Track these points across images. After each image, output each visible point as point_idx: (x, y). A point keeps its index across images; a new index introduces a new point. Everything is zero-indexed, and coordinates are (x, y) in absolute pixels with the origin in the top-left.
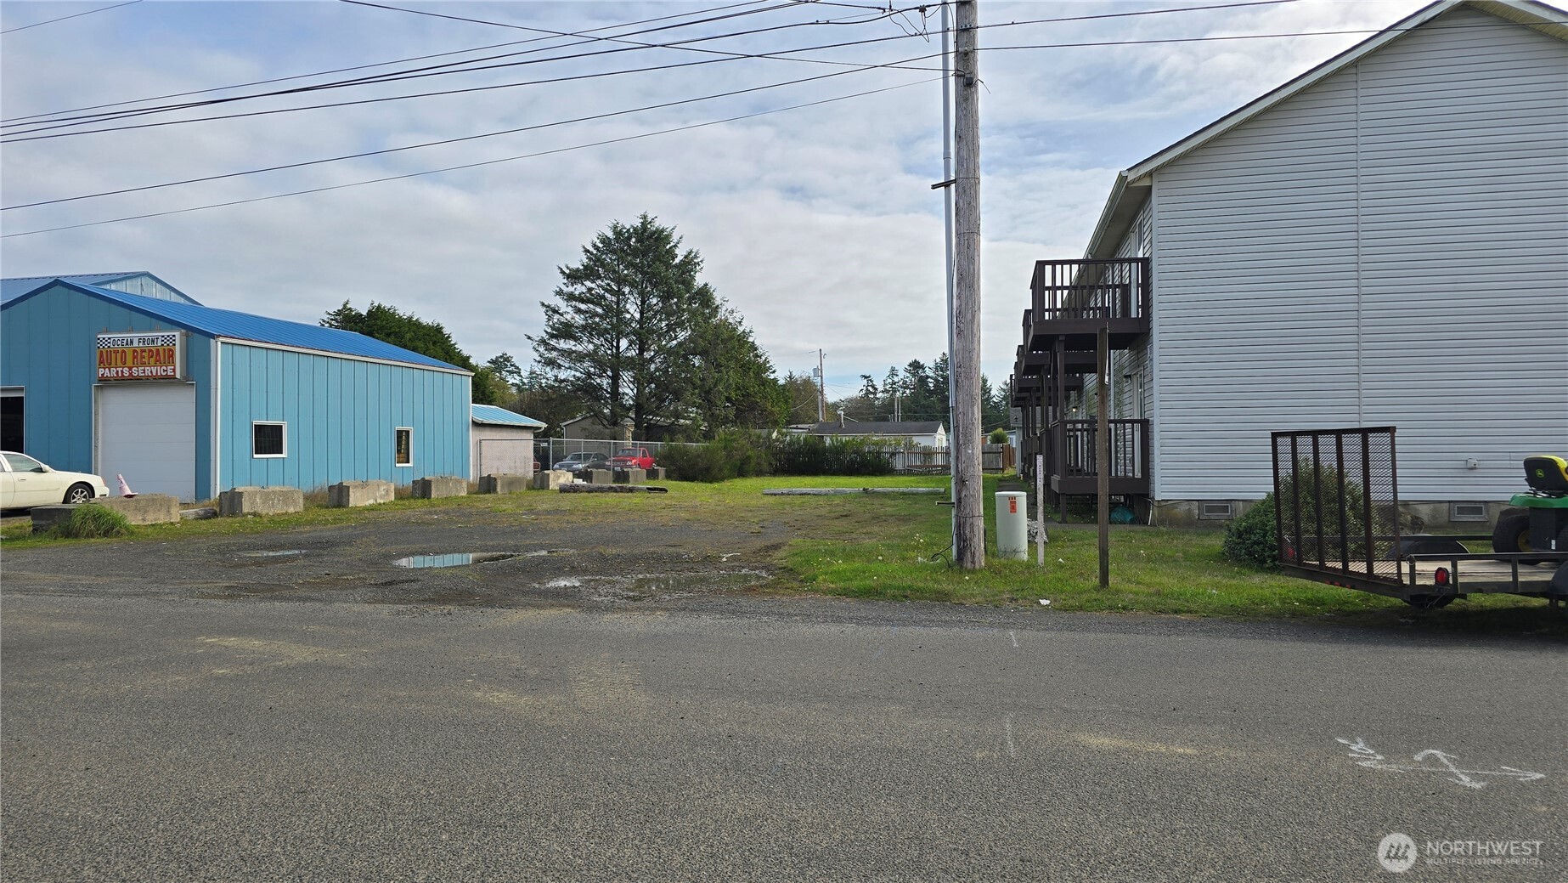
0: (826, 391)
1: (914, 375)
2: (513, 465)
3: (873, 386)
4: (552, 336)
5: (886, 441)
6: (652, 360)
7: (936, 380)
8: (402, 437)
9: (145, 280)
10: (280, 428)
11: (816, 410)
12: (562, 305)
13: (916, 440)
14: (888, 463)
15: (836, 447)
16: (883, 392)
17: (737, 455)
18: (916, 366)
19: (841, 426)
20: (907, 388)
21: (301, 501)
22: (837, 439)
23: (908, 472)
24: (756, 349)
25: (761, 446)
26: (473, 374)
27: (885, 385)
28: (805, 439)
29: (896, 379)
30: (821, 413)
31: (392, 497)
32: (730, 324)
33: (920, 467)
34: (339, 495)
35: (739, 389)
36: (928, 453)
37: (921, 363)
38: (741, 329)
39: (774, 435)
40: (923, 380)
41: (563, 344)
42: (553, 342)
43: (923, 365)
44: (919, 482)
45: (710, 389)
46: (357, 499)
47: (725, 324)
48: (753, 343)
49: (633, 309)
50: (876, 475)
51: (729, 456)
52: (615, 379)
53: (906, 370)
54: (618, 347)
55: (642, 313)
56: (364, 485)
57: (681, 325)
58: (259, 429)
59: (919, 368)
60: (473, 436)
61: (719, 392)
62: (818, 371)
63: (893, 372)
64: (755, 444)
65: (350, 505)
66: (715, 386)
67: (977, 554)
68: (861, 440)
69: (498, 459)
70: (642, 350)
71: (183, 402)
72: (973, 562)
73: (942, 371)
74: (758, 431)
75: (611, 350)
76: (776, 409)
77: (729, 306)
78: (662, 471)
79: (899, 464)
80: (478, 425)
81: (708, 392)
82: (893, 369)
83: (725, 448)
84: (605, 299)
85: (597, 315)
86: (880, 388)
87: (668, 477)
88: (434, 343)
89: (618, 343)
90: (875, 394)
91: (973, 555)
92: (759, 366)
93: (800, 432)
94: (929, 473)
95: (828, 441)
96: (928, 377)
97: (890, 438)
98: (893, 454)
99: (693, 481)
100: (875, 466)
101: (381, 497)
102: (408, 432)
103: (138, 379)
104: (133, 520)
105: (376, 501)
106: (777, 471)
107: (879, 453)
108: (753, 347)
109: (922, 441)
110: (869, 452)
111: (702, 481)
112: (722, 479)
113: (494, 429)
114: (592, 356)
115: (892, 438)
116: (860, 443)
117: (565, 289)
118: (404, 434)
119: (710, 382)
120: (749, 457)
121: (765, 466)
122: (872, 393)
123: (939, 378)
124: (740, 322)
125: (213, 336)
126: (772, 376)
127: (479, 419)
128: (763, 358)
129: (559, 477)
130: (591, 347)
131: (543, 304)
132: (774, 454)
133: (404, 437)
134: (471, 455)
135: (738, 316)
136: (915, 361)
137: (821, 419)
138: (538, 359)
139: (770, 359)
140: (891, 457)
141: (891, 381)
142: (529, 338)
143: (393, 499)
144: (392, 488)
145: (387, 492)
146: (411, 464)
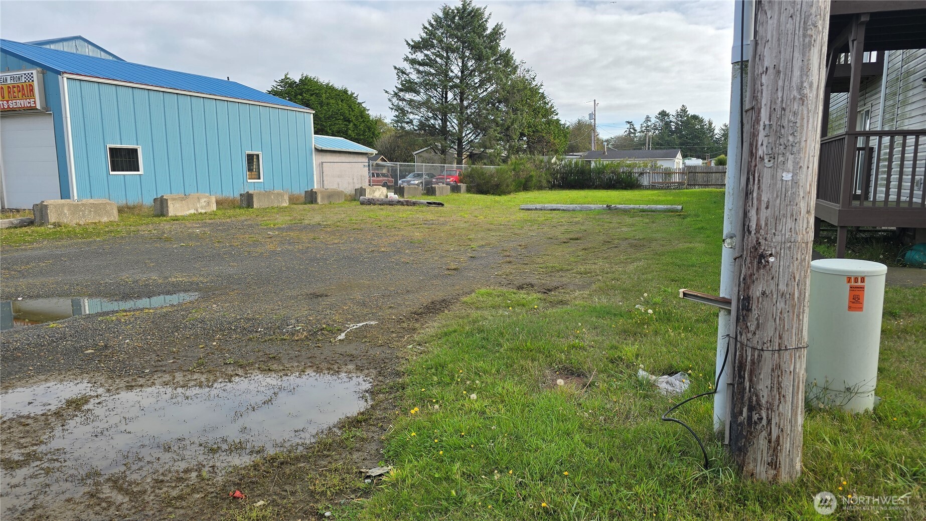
0: (598, 130)
1: (662, 121)
2: (351, 181)
3: (634, 129)
4: (401, 90)
5: (637, 164)
6: (469, 106)
7: (677, 124)
8: (251, 159)
9: (79, 42)
10: (135, 150)
11: (590, 143)
12: (407, 66)
13: (659, 163)
14: (638, 181)
15: (598, 169)
16: (640, 132)
17: (523, 175)
18: (663, 114)
19: (604, 153)
20: (657, 129)
21: (115, 212)
22: (600, 163)
23: (652, 187)
24: (545, 98)
25: (543, 168)
26: (314, 112)
27: (642, 127)
28: (576, 163)
29: (649, 124)
30: (593, 145)
31: (214, 207)
32: (527, 80)
33: (662, 183)
34: (161, 206)
35: (531, 127)
36: (668, 173)
37: (667, 112)
38: (534, 83)
39: (553, 160)
40: (668, 124)
41: (408, 96)
42: (401, 94)
43: (668, 114)
44: (659, 196)
45: (509, 127)
46: (175, 209)
47: (523, 80)
48: (543, 93)
49: (456, 70)
50: (627, 189)
51: (517, 175)
52: (444, 121)
53: (656, 117)
54: (446, 98)
55: (462, 72)
56: (185, 197)
57: (489, 79)
58: (115, 153)
59: (666, 115)
60: (316, 159)
61: (515, 129)
62: (592, 116)
63: (648, 119)
64: (538, 167)
65: (170, 215)
66: (512, 124)
67: (786, 445)
68: (618, 163)
69: (338, 177)
70: (462, 100)
71: (45, 128)
72: (774, 464)
73: (681, 117)
74: (541, 157)
75: (442, 100)
76: (557, 141)
77: (526, 66)
78: (463, 186)
79: (645, 181)
80: (319, 151)
81: (507, 129)
82: (648, 117)
83: (514, 170)
84: (436, 62)
85: (432, 75)
86: (638, 128)
87: (469, 190)
88: (342, 101)
89: (446, 94)
90: (635, 133)
91: (775, 447)
92: (547, 110)
93: (574, 159)
94: (668, 188)
95: (593, 165)
96: (671, 122)
97: (640, 162)
98: (641, 174)
99: (486, 194)
100: (627, 183)
101: (202, 208)
102: (258, 156)
103: (12, 110)
105: (197, 210)
106: (553, 187)
107: (630, 173)
108: (543, 97)
109: (664, 164)
110: (623, 172)
111: (493, 194)
112: (509, 193)
113: (334, 154)
114: (426, 104)
115: (642, 162)
116: (617, 166)
117: (410, 57)
118: (255, 157)
119: (509, 122)
120: (531, 176)
121: (544, 183)
122: (633, 133)
123: (679, 123)
124: (534, 78)
125: (59, 73)
126: (556, 117)
127: (320, 147)
128: (550, 104)
129: (374, 191)
130: (425, 97)
131: (395, 68)
132: (552, 174)
133: (255, 160)
134: (315, 173)
135: (532, 74)
136: (663, 111)
137: (593, 149)
138: (391, 106)
139: (554, 105)
140: (639, 175)
141: (646, 125)
142: (386, 92)
143: (215, 209)
144: (214, 200)
145: (208, 203)
146: (261, 180)
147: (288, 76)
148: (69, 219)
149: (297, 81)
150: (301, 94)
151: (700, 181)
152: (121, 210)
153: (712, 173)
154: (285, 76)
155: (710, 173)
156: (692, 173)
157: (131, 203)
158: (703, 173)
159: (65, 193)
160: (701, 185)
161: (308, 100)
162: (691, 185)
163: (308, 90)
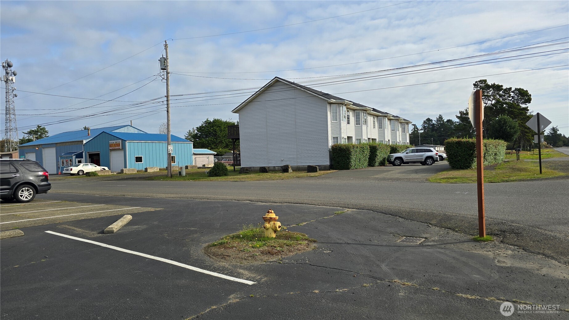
1: (428, 124)
2: (204, 162)
3: (417, 128)
7: (437, 125)
9: (129, 127)
10: (141, 157)
21: (136, 171)
34: (146, 169)
40: (432, 125)
46: (149, 170)
56: (152, 168)
58: (137, 158)
60: (194, 157)
65: (148, 172)
71: (122, 153)
96: (434, 124)
102: (174, 157)
103: (115, 149)
104: (99, 174)
105: (154, 171)
113: (200, 155)
123: (439, 124)
125: (126, 141)
127: (195, 153)
134: (193, 161)
136: (428, 118)
143: (159, 170)
144: (158, 168)
145: (157, 169)
146: (175, 163)
147: (208, 119)
148: (127, 172)
149: (212, 121)
150: (213, 127)
152: (137, 171)
154: (207, 119)
157: (140, 170)
159: (125, 167)
161: (216, 130)
163: (216, 125)
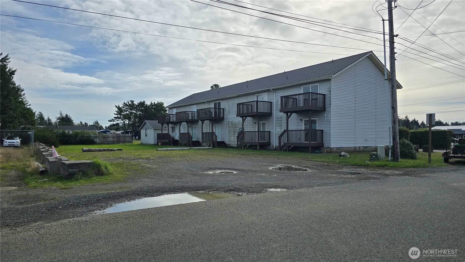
14: (94, 140)
23: (101, 143)
33: (105, 141)
36: (107, 137)
79: (97, 140)
94: (108, 144)
98: (96, 137)
107: (90, 137)
140: (94, 138)
151: (122, 140)
153: (126, 137)
155: (125, 137)
156: (118, 137)
158: (123, 137)
160: (122, 142)
162: (118, 142)
